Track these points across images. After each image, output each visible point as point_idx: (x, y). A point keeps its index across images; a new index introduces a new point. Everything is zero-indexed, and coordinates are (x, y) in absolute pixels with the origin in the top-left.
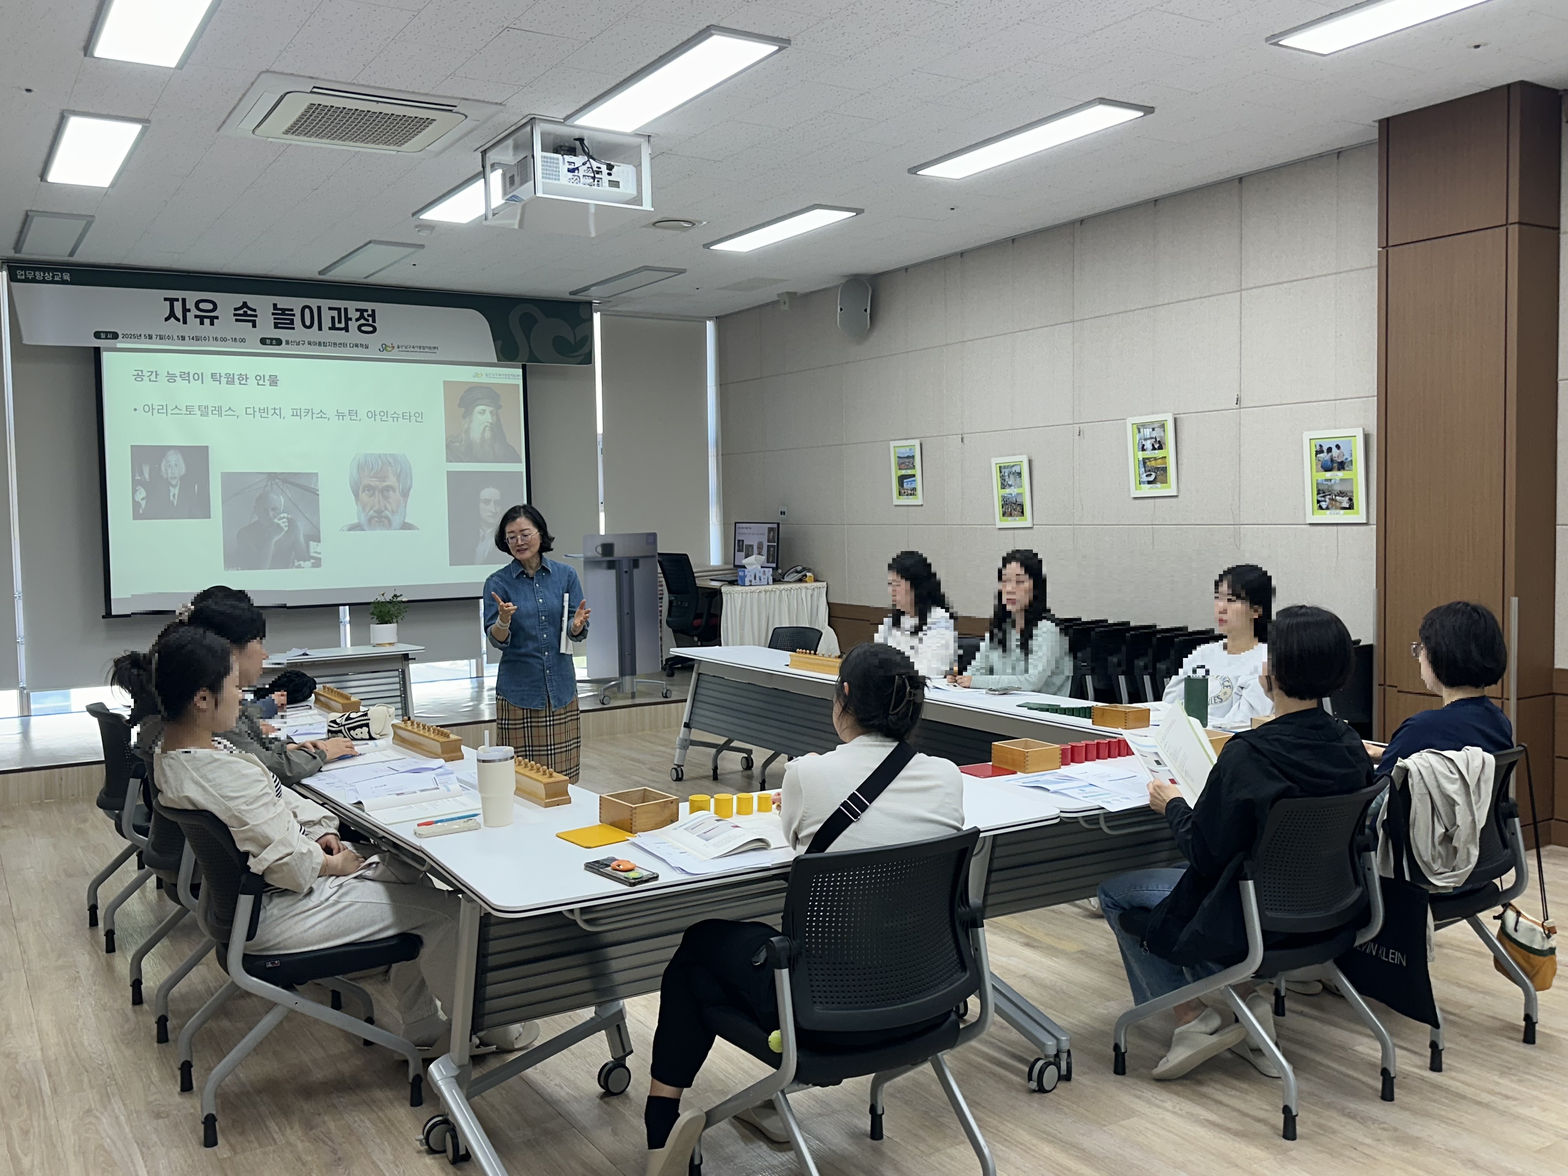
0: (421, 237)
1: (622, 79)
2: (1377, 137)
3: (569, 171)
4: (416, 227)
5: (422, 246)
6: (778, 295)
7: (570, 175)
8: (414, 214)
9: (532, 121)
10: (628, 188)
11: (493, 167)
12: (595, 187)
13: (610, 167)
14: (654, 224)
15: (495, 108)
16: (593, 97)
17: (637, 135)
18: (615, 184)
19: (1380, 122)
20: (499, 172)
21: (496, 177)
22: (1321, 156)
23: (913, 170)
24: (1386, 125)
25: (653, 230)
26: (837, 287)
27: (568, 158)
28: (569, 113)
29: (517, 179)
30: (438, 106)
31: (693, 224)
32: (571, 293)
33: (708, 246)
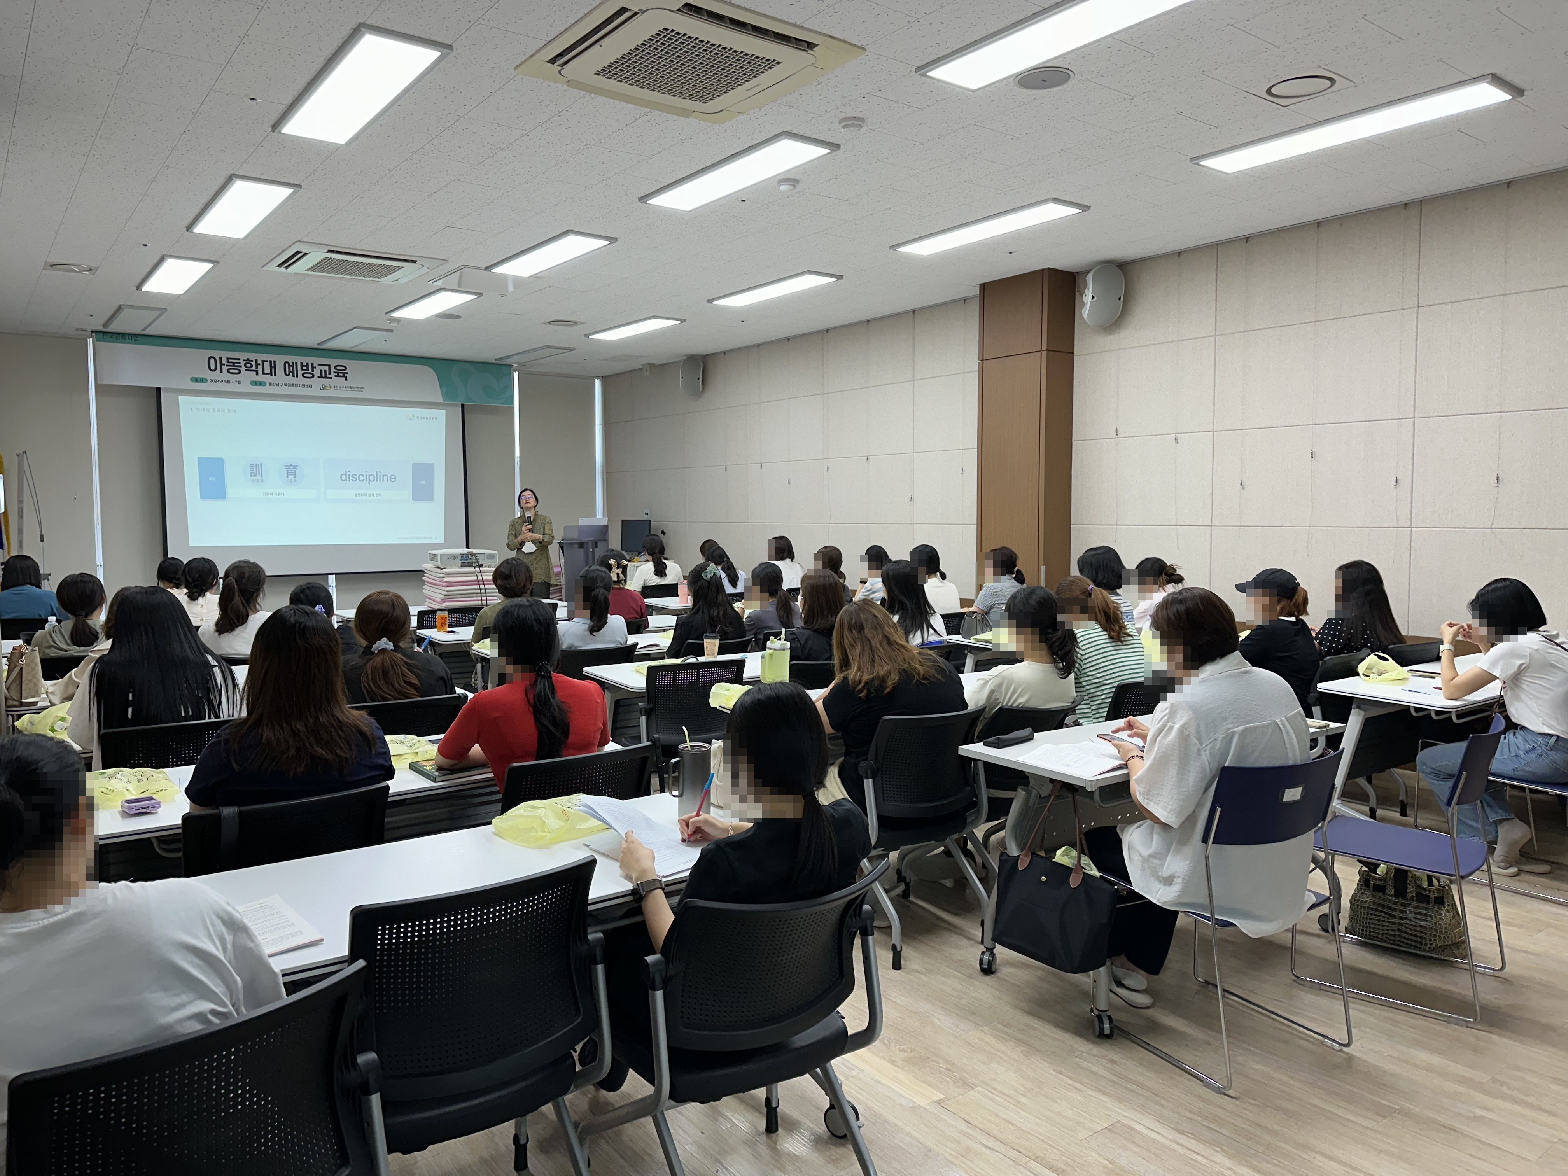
0: (393, 325)
1: (519, 251)
2: (978, 293)
4: (388, 320)
5: (391, 331)
6: (642, 365)
8: (386, 313)
14: (549, 323)
16: (503, 258)
19: (980, 285)
22: (955, 301)
23: (710, 301)
24: (983, 287)
25: (548, 326)
26: (680, 361)
30: (405, 261)
31: (576, 323)
32: (496, 360)
33: (587, 336)
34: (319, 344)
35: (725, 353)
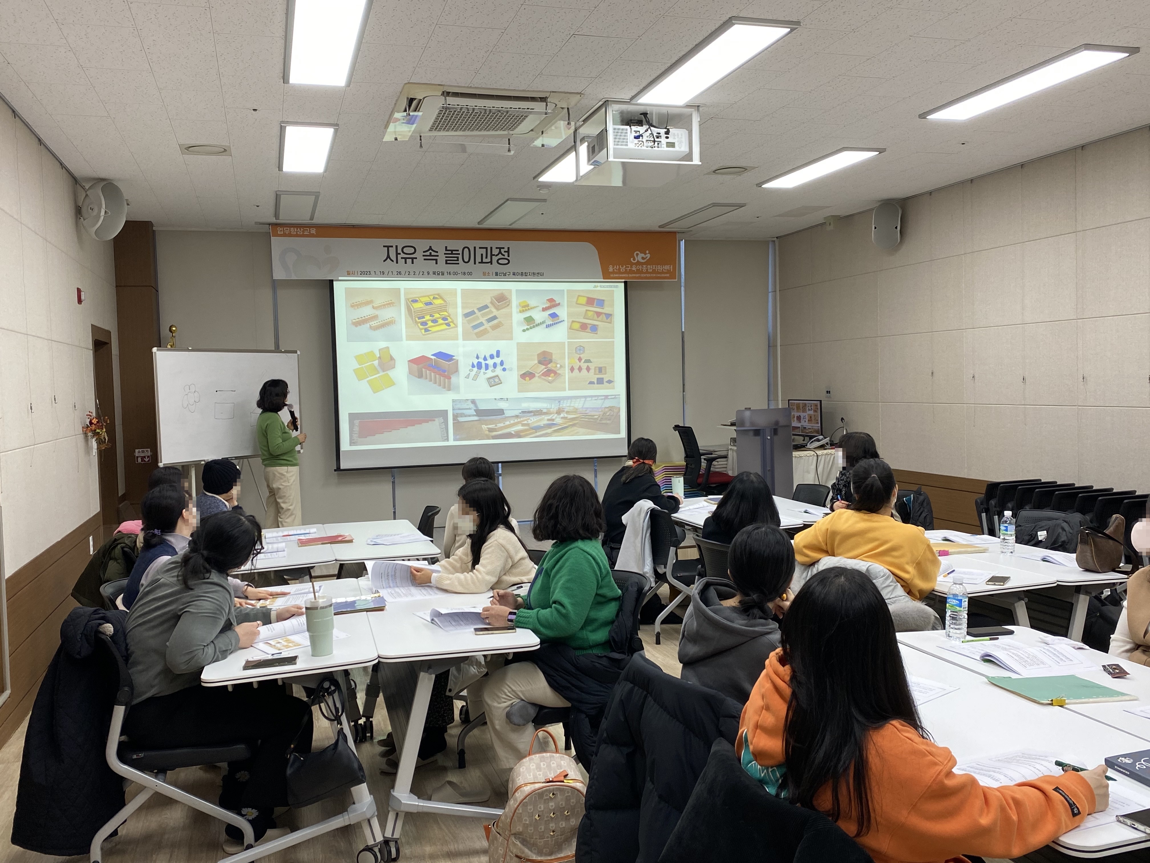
0: (543, 193)
1: (669, 65)
3: (636, 138)
4: (538, 186)
5: (545, 200)
6: (825, 218)
7: (636, 141)
8: (534, 178)
9: (606, 103)
10: (682, 148)
12: (656, 149)
13: (667, 133)
14: (714, 172)
16: (649, 81)
17: (688, 106)
18: (671, 145)
20: (585, 144)
21: (584, 148)
23: (923, 116)
25: (714, 176)
26: (872, 209)
27: (634, 128)
28: (633, 95)
29: (596, 149)
30: (533, 99)
31: (745, 169)
32: (660, 227)
33: (759, 185)
34: (479, 223)
35: (930, 193)
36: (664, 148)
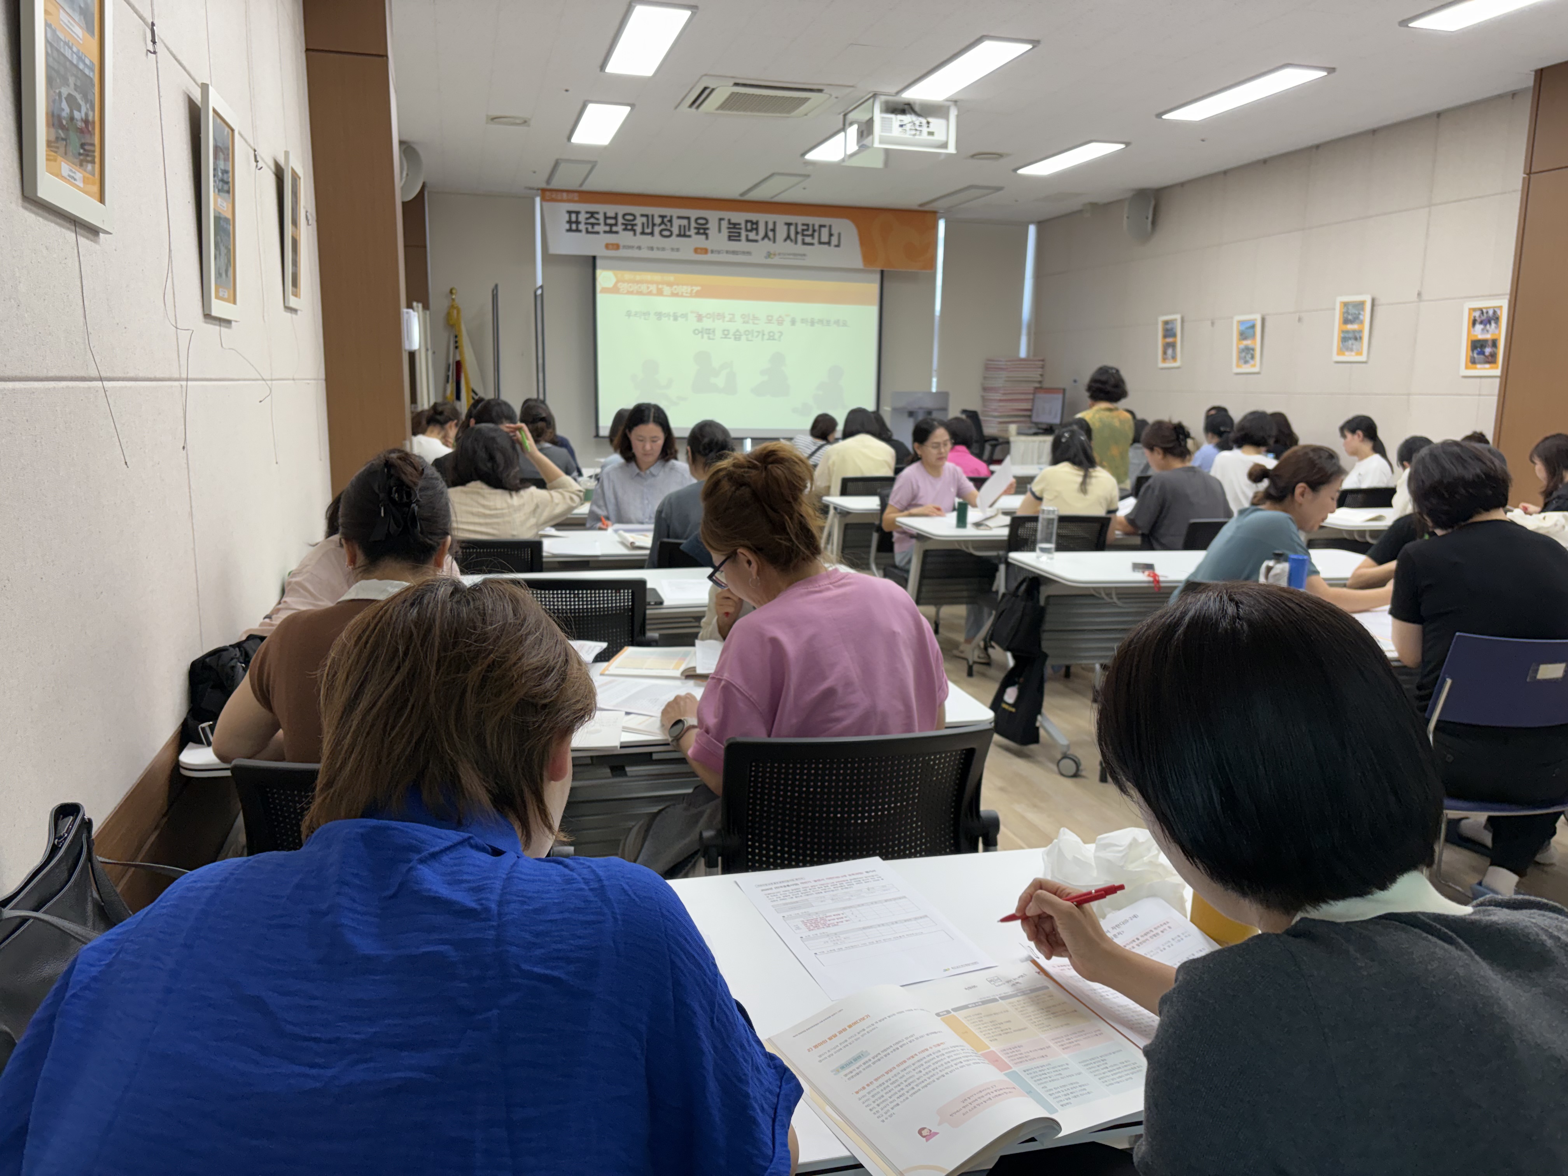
0: (806, 170)
1: (930, 68)
2: (1533, 84)
3: (901, 126)
4: (803, 163)
5: (808, 176)
6: (1084, 205)
7: (900, 129)
8: (801, 155)
9: (875, 96)
10: (940, 137)
11: (851, 124)
12: (917, 137)
13: (928, 123)
14: (973, 156)
15: (851, 89)
16: (912, 80)
17: (947, 100)
18: (931, 134)
19: (1535, 71)
20: (855, 128)
21: (853, 131)
23: (1159, 115)
24: (1539, 74)
25: (971, 160)
26: (1125, 199)
27: (900, 117)
28: (899, 89)
29: (865, 133)
30: (812, 90)
31: (1001, 156)
32: (918, 206)
33: (1014, 171)
35: (1182, 185)
36: (925, 136)
